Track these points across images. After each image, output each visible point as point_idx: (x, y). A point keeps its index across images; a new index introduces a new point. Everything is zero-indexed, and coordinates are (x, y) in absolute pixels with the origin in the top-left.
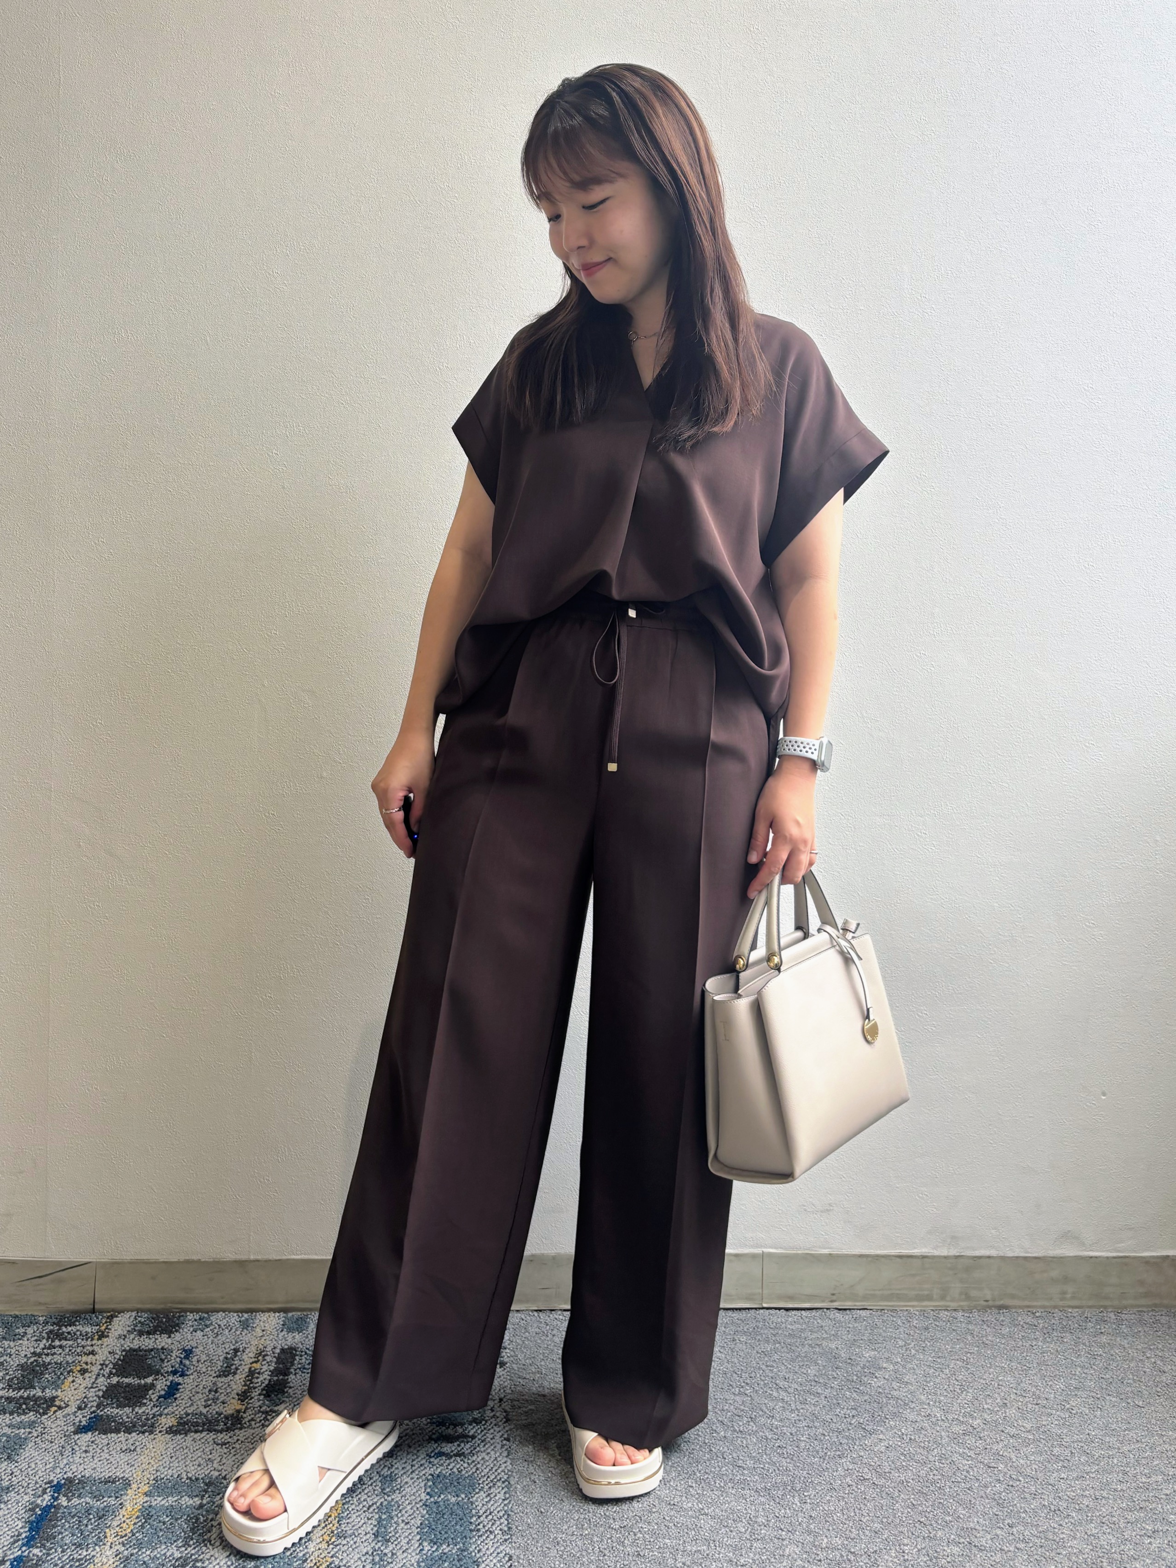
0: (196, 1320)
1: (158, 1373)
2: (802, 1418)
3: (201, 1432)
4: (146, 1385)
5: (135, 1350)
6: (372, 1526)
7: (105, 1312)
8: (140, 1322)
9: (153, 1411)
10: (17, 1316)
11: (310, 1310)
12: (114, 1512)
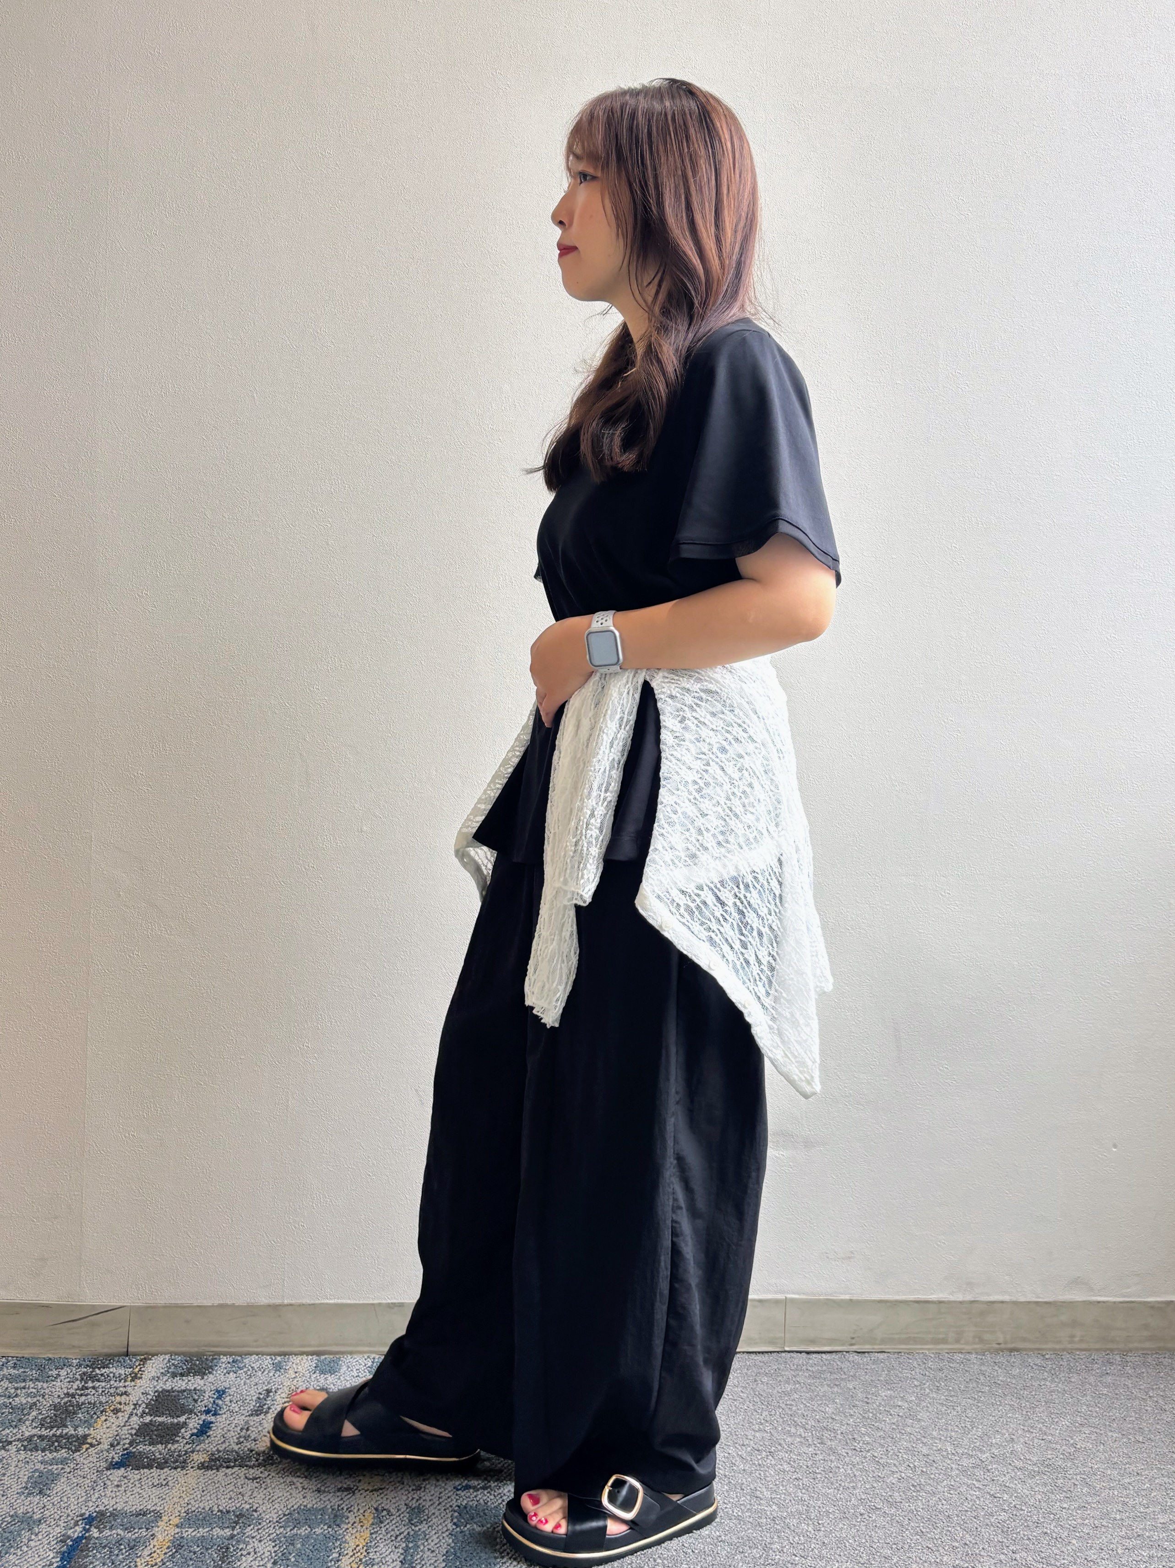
0: (229, 1363)
1: (191, 1412)
2: (819, 1452)
3: (232, 1467)
4: (178, 1424)
5: (168, 1391)
6: (399, 1554)
7: (138, 1355)
8: (173, 1364)
9: (185, 1449)
10: (50, 1359)
11: (343, 1353)
12: (145, 1542)
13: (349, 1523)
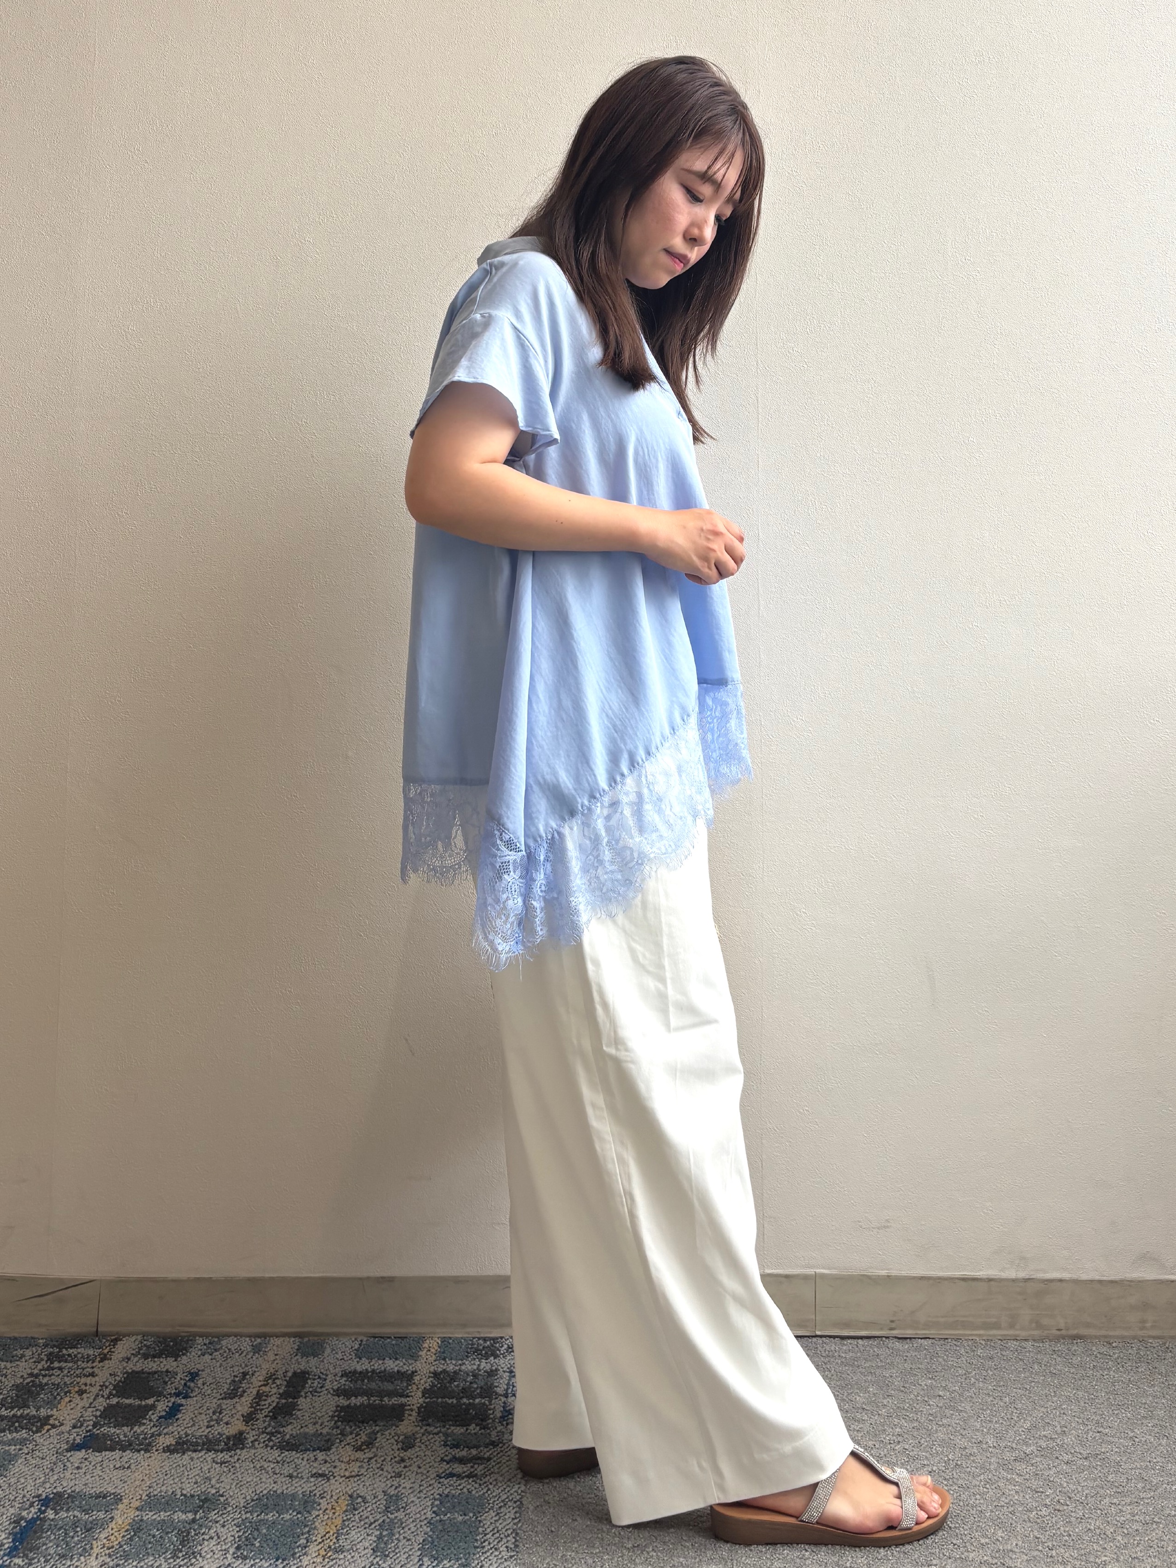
0: (205, 1344)
1: (160, 1394)
3: (200, 1451)
4: (146, 1406)
5: (137, 1372)
6: (371, 1542)
7: (109, 1336)
8: (145, 1345)
9: (152, 1431)
10: (15, 1338)
11: (329, 1335)
12: (102, 1525)
13: (320, 1509)
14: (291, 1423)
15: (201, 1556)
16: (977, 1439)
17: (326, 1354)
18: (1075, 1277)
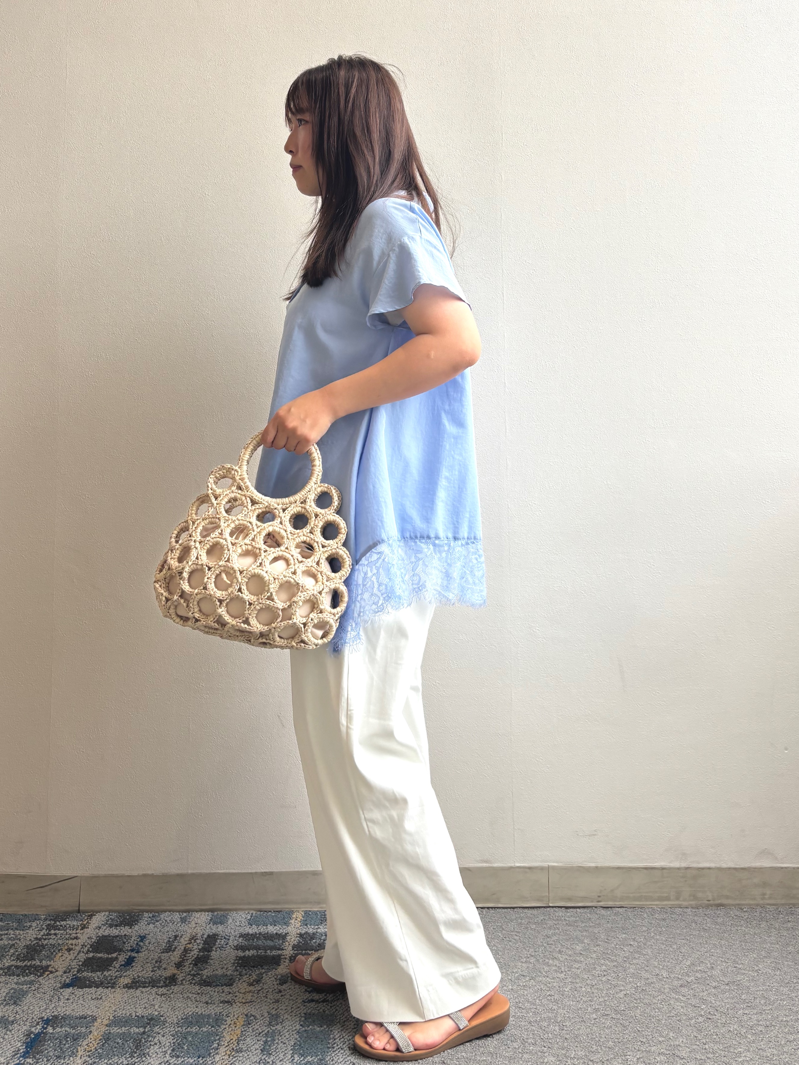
0: (150, 917)
1: (121, 950)
2: (567, 977)
3: (147, 987)
4: (111, 958)
5: (106, 936)
6: (260, 1045)
7: (87, 912)
8: (111, 919)
9: (116, 974)
10: (26, 915)
11: (230, 910)
12: (85, 1036)
13: (227, 1024)
14: (207, 968)
15: (149, 1056)
16: (655, 973)
17: (229, 923)
18: (718, 866)
